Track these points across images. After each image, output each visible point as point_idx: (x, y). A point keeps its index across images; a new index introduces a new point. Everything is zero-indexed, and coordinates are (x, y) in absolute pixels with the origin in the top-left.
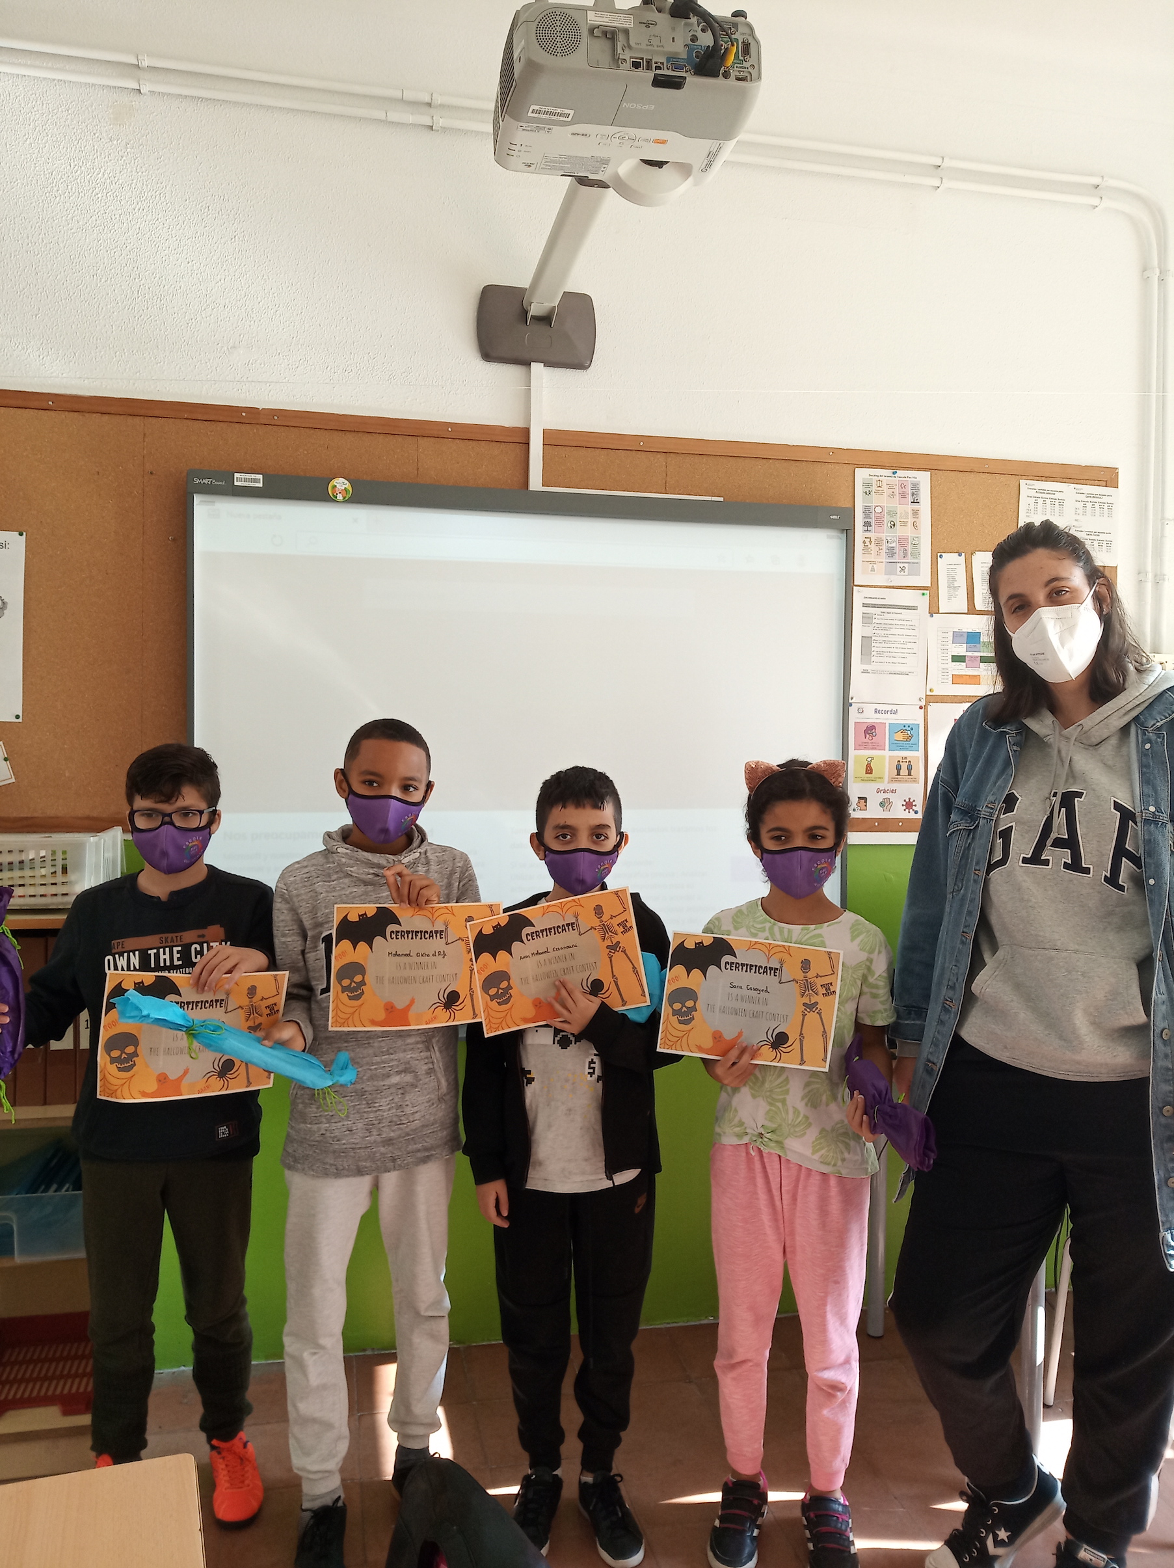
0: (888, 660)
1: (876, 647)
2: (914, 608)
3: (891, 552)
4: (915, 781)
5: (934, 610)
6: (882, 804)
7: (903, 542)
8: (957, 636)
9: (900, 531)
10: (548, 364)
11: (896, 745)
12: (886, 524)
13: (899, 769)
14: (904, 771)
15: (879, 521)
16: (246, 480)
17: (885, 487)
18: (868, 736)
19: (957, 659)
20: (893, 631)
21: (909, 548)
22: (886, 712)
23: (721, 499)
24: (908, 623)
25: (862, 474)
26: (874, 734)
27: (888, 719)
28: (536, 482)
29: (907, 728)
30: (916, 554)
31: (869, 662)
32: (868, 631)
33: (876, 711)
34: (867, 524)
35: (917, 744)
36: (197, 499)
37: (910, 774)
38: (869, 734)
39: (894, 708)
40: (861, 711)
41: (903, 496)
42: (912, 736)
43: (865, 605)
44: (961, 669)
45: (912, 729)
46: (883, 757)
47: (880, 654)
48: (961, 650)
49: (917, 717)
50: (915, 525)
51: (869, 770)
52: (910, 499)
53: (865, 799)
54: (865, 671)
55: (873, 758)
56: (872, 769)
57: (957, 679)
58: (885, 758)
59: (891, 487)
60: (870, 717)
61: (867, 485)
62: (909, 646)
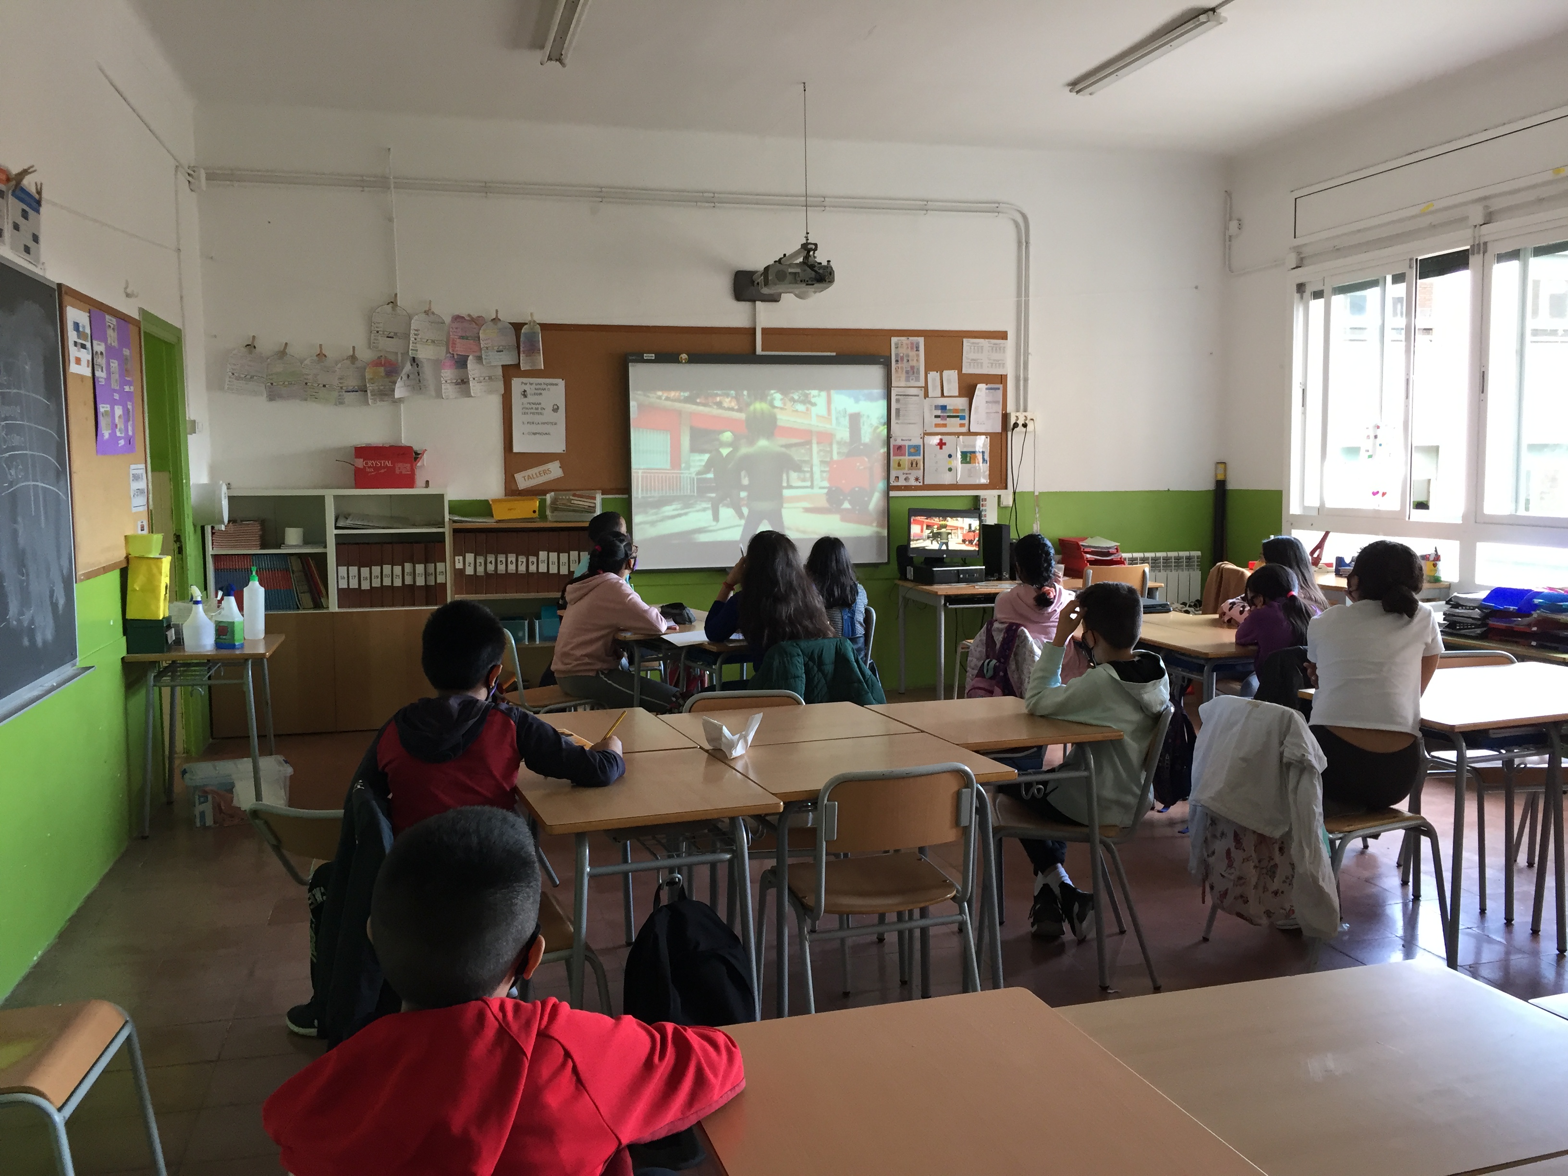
0: (906, 418)
1: (901, 413)
2: (918, 396)
3: (907, 372)
4: (919, 469)
5: (926, 395)
6: (905, 479)
7: (912, 367)
8: (937, 407)
9: (911, 363)
10: (762, 301)
11: (910, 454)
12: (905, 360)
13: (912, 464)
14: (914, 465)
15: (902, 358)
16: (648, 356)
17: (904, 345)
19: (936, 417)
20: (909, 406)
21: (915, 371)
22: (906, 440)
23: (834, 354)
24: (915, 402)
25: (894, 340)
26: (901, 449)
27: (907, 443)
28: (759, 350)
29: (915, 447)
30: (918, 372)
31: (899, 419)
32: (898, 406)
33: (902, 440)
34: (897, 361)
35: (920, 453)
36: (630, 364)
37: (917, 466)
38: (899, 450)
39: (910, 438)
40: (896, 440)
41: (912, 348)
42: (917, 451)
44: (939, 421)
45: (917, 447)
47: (904, 416)
48: (939, 413)
49: (919, 442)
50: (917, 360)
51: (899, 465)
52: (915, 349)
53: (898, 477)
54: (897, 423)
55: (901, 460)
57: (937, 425)
58: (906, 459)
59: (907, 344)
60: (899, 442)
61: (896, 344)
62: (915, 412)
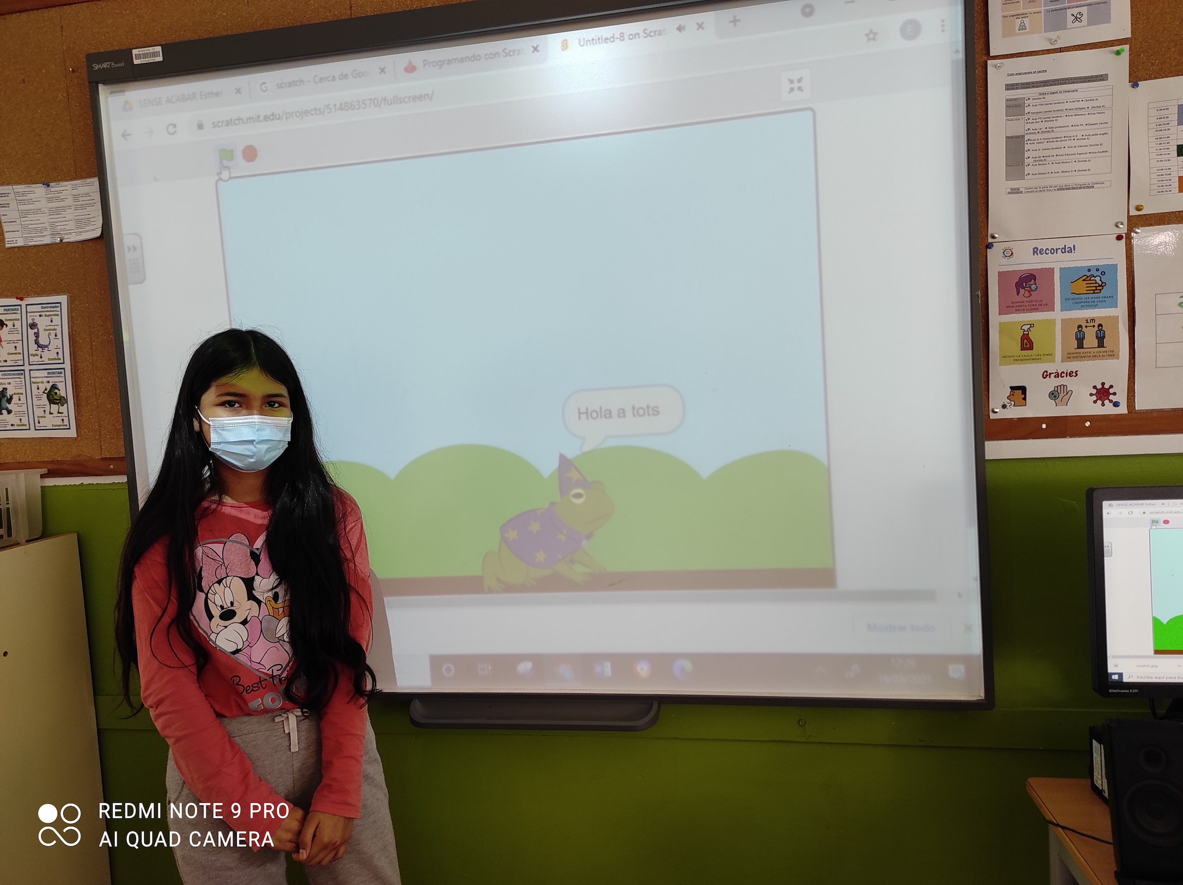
0: (1055, 168)
1: (1031, 151)
2: (1103, 78)
4: (1113, 355)
6: (1054, 395)
11: (1073, 300)
18: (1022, 291)
20: (1062, 121)
22: (1054, 251)
24: (1090, 104)
26: (1033, 287)
27: (1057, 263)
29: (1094, 272)
31: (1021, 176)
32: (1017, 127)
33: (1035, 251)
35: (1114, 296)
37: (1101, 345)
38: (1023, 288)
39: (1069, 243)
42: (1103, 285)
43: (1009, 87)
45: (1103, 273)
46: (1053, 322)
47: (1040, 161)
51: (1027, 343)
53: (1023, 389)
54: (1015, 191)
55: (1032, 325)
56: (1031, 343)
60: (1025, 261)
62: (1093, 140)
